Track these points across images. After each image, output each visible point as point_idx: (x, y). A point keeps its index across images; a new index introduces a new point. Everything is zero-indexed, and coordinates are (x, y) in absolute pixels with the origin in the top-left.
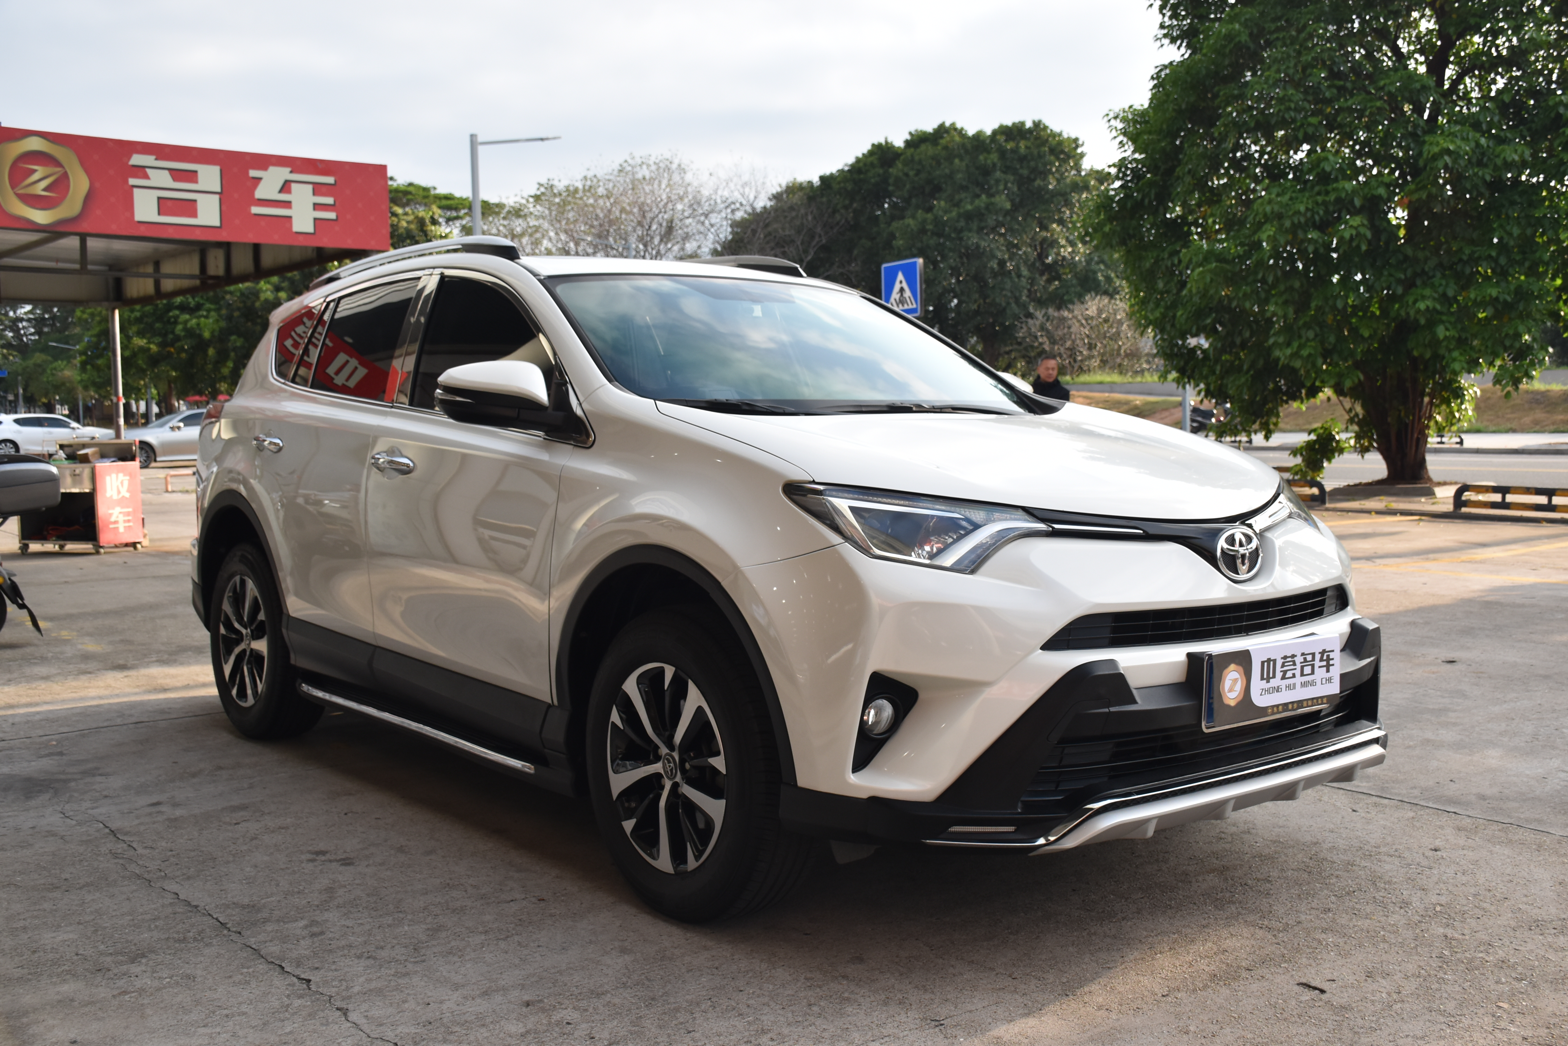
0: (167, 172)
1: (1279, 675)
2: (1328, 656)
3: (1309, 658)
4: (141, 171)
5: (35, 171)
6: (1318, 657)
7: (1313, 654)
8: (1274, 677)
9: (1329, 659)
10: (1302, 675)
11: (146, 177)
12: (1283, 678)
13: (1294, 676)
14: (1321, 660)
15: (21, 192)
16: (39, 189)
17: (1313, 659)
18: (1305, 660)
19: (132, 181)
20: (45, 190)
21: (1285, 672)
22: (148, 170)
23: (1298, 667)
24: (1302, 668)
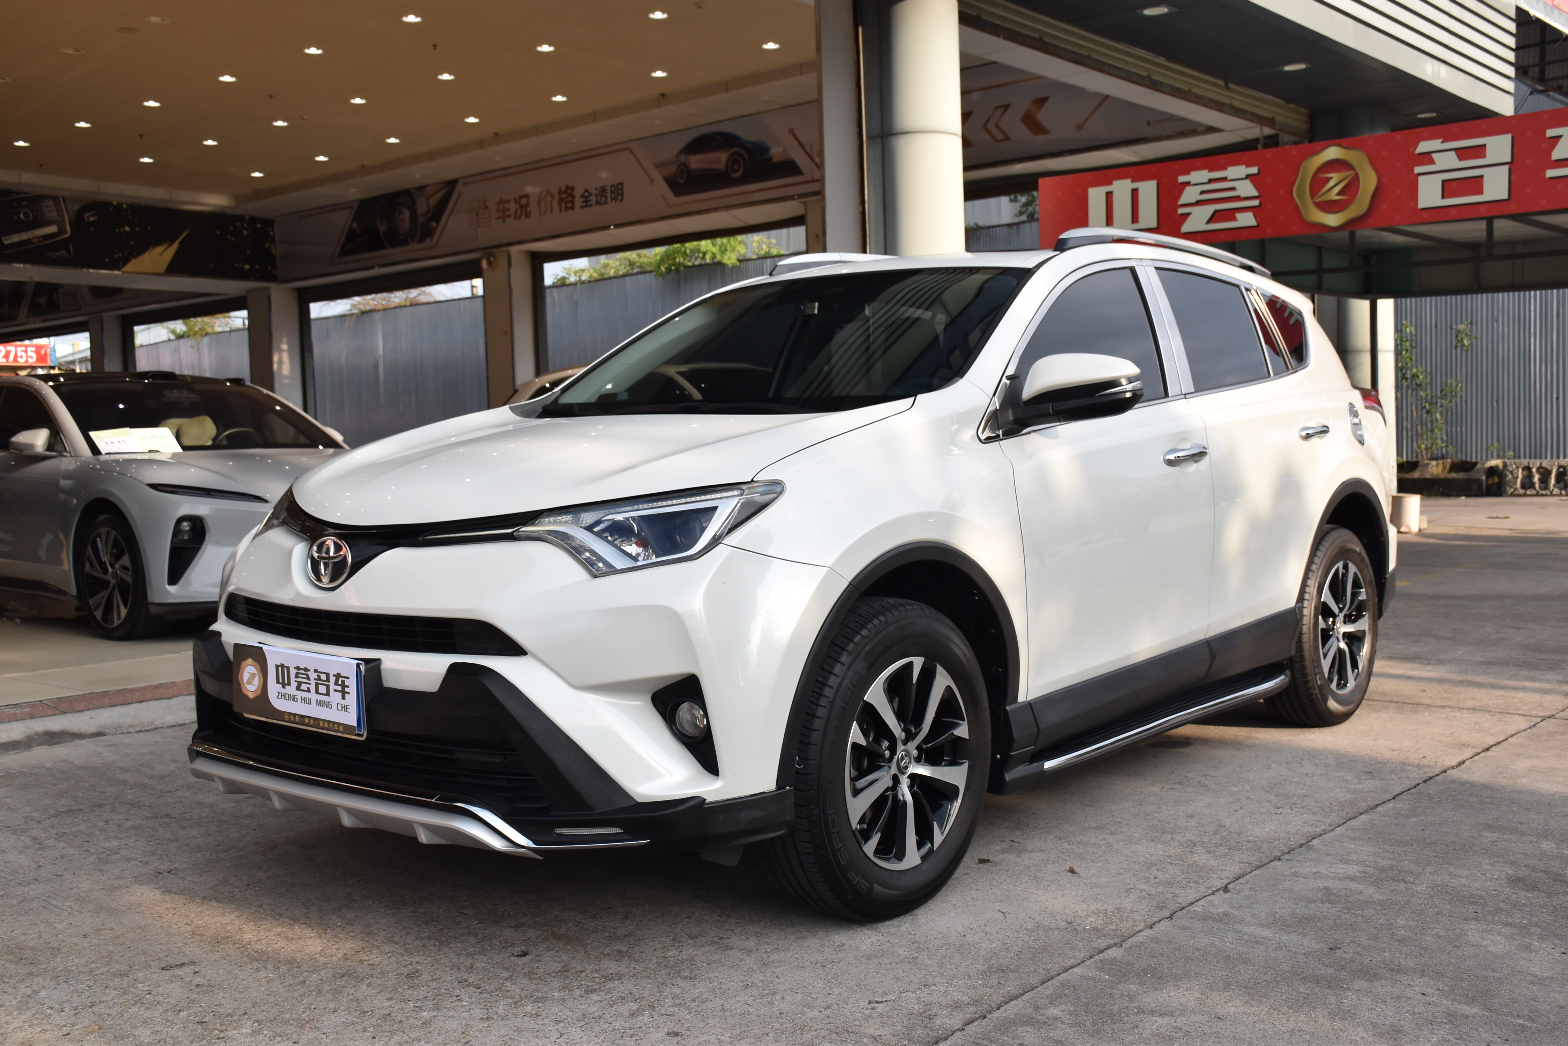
0: (1453, 153)
1: (294, 685)
2: (343, 682)
3: (323, 677)
4: (1428, 158)
5: (1330, 179)
6: (332, 679)
7: (328, 675)
8: (289, 684)
9: (343, 686)
10: (317, 692)
11: (1432, 162)
12: (298, 688)
13: (309, 690)
14: (336, 683)
15: (1319, 200)
16: (1333, 195)
17: (328, 680)
18: (319, 678)
19: (1418, 170)
20: (1339, 194)
21: (300, 684)
22: (1434, 155)
23: (313, 682)
24: (317, 685)
